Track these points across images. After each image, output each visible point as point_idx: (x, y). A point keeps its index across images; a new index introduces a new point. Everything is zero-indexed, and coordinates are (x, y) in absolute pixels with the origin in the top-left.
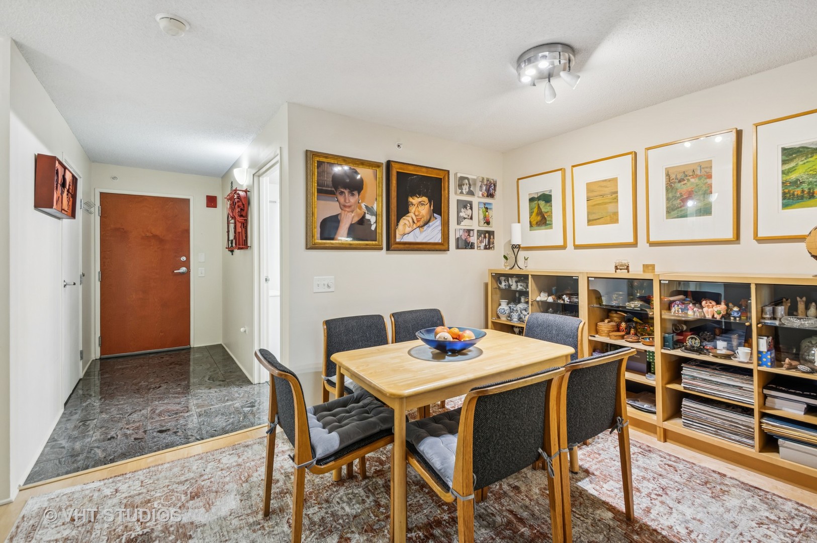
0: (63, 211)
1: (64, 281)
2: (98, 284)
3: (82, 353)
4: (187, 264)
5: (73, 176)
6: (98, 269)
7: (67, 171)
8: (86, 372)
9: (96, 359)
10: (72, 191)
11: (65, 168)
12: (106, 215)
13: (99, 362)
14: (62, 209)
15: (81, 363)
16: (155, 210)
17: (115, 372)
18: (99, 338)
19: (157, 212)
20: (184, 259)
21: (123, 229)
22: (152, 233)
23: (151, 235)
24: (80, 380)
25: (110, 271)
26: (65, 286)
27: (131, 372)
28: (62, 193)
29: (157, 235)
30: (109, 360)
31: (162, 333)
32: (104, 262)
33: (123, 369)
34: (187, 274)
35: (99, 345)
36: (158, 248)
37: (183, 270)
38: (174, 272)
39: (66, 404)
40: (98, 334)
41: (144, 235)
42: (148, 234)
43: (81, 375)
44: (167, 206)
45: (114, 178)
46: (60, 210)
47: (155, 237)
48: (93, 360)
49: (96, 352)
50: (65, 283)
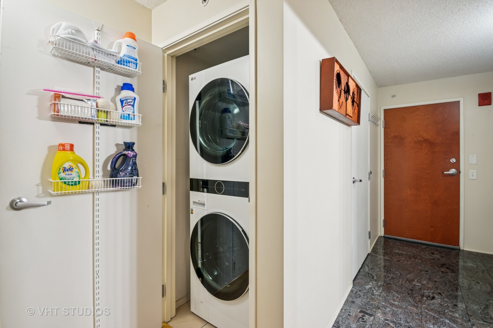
0: (347, 116)
1: (354, 178)
2: (383, 179)
3: (370, 233)
4: (457, 166)
5: (357, 86)
6: (383, 168)
7: (350, 78)
8: (373, 247)
9: (381, 236)
10: (357, 101)
11: (348, 75)
12: (388, 127)
13: (383, 240)
14: (347, 114)
15: (369, 241)
16: (426, 117)
17: (393, 256)
18: (383, 221)
19: (428, 119)
20: (453, 160)
21: (400, 136)
22: (423, 138)
23: (423, 139)
24: (369, 254)
25: (391, 170)
26: (354, 182)
27: (406, 262)
28: (347, 99)
29: (428, 140)
30: (390, 240)
31: (432, 228)
32: (387, 163)
33: (399, 255)
34: (457, 176)
35: (383, 226)
36: (429, 151)
37: (453, 171)
38: (443, 173)
39: (354, 280)
40: (383, 218)
41: (416, 140)
42: (420, 139)
43: (369, 251)
44: (437, 112)
45: (393, 96)
46: (345, 115)
47: (426, 141)
48: (379, 237)
49: (381, 232)
50: (354, 180)
